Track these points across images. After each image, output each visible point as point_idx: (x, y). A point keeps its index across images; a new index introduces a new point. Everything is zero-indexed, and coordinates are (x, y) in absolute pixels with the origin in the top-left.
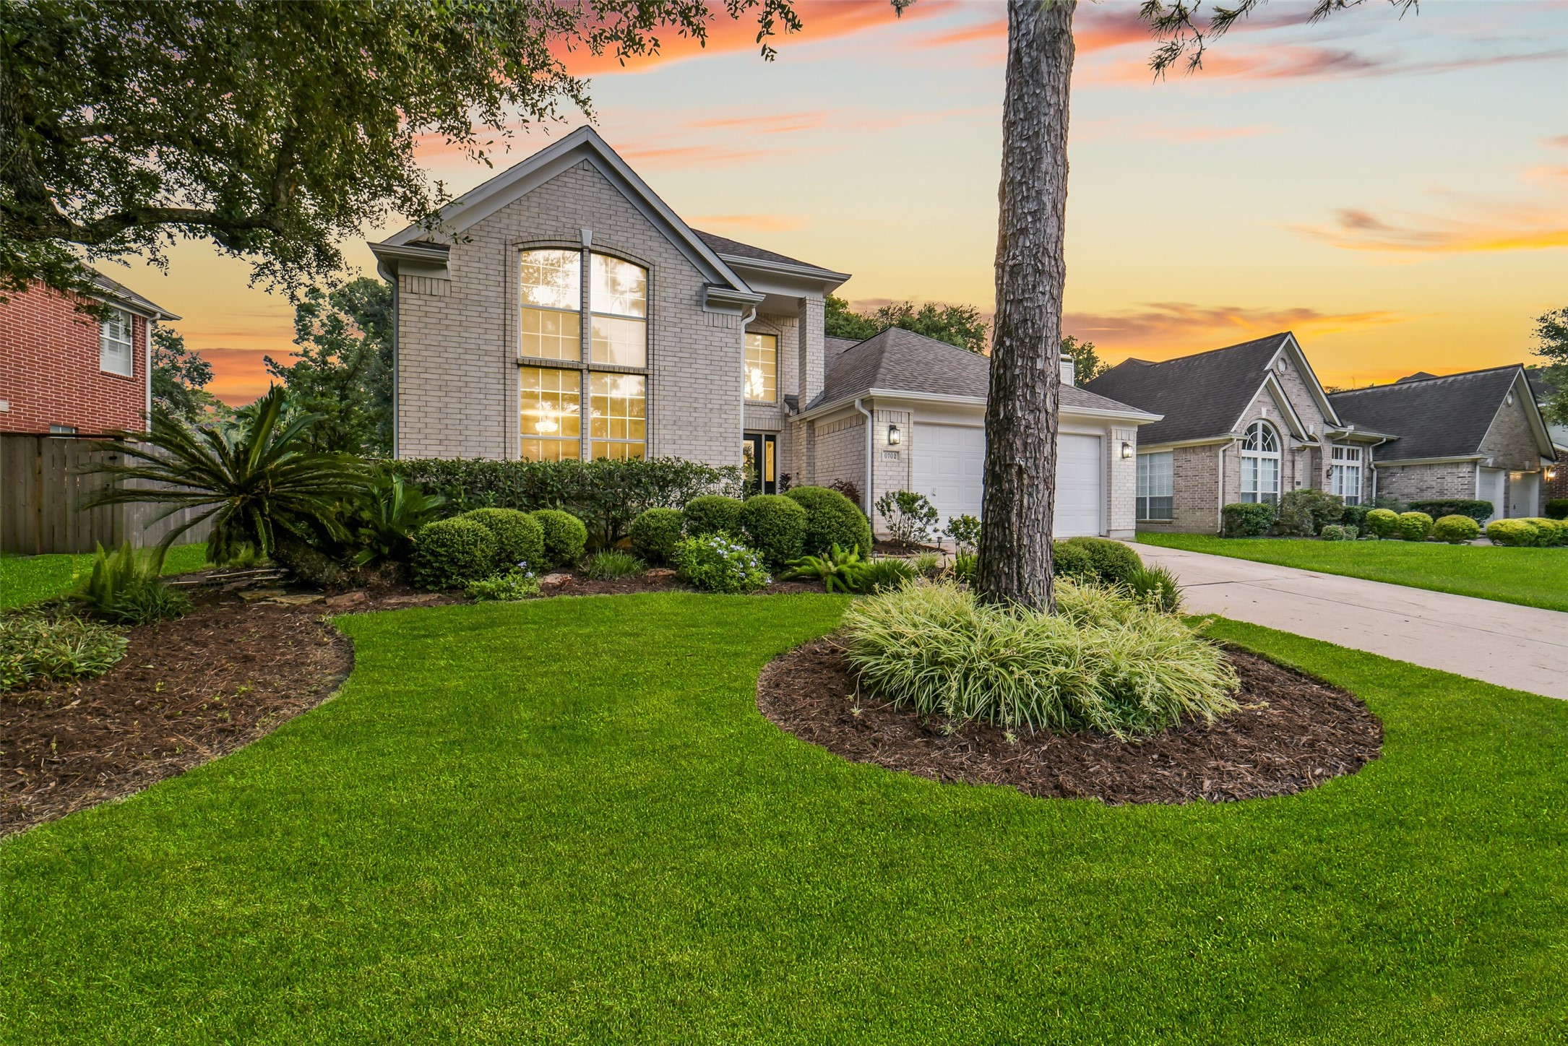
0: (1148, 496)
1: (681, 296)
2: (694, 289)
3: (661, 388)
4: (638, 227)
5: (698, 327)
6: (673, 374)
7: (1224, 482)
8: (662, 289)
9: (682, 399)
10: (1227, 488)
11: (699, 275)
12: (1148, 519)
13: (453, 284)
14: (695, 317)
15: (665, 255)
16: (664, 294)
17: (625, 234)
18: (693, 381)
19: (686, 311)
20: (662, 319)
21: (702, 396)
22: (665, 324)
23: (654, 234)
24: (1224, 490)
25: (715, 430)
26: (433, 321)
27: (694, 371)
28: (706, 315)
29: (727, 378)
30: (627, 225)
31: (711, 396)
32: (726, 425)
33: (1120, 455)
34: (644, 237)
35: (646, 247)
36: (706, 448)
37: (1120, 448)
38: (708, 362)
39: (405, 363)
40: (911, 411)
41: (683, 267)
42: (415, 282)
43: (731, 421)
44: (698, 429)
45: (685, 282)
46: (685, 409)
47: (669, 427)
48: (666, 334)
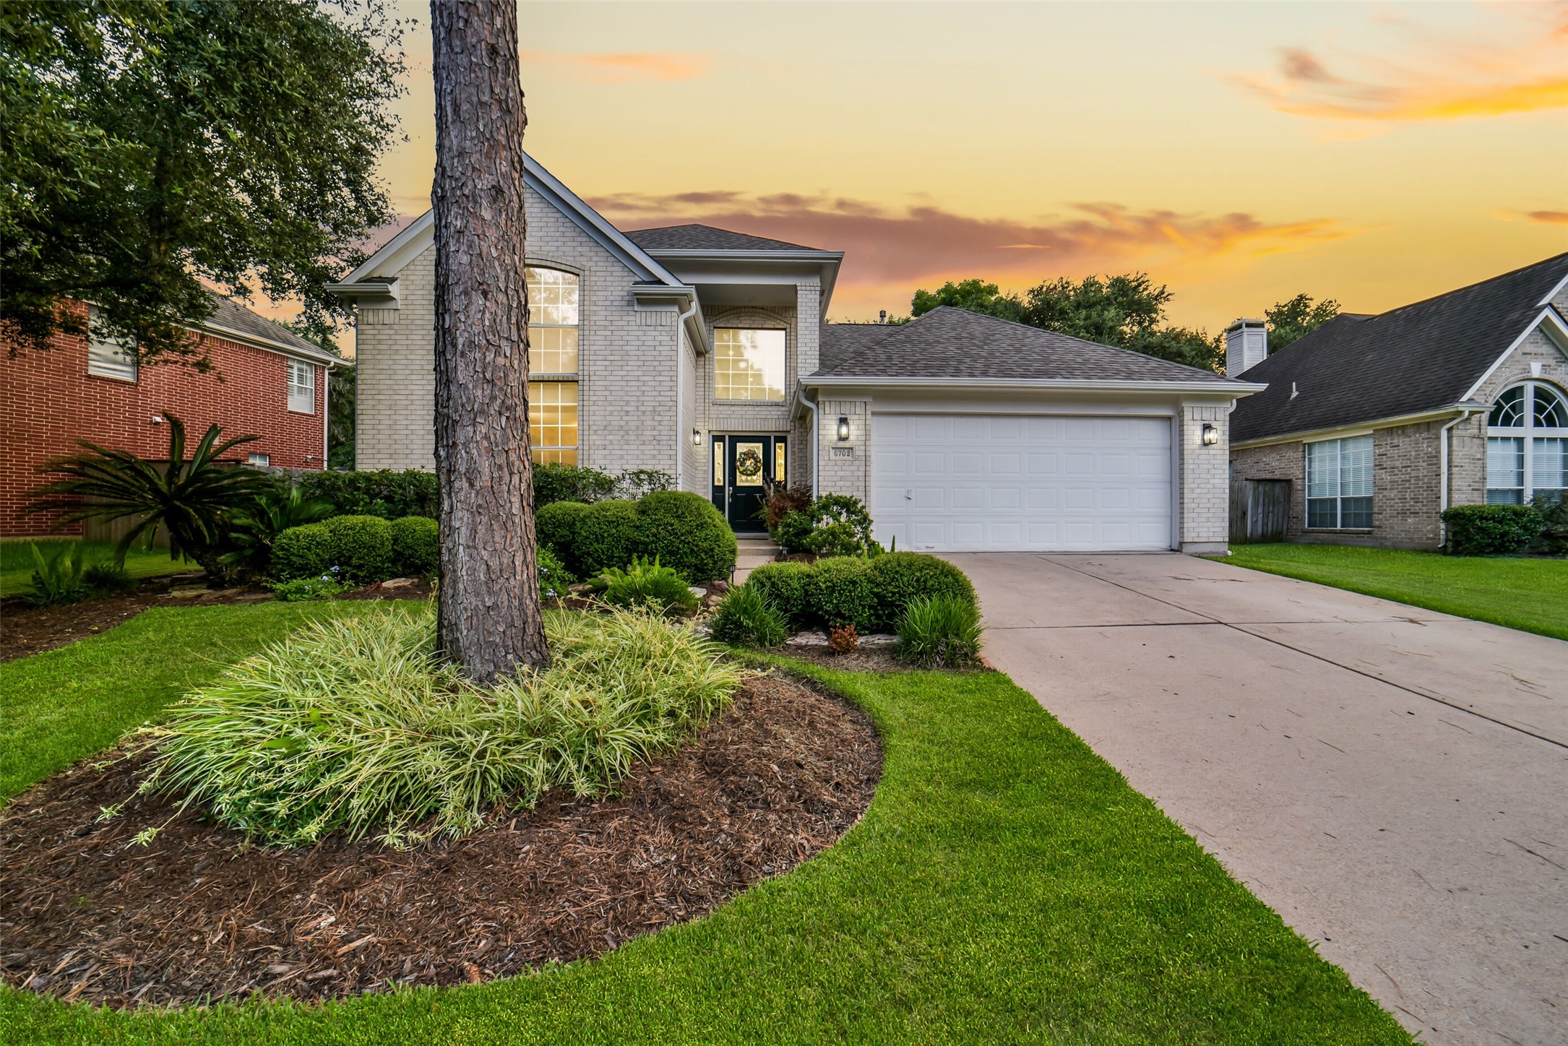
0: (1339, 497)
1: (612, 298)
2: (626, 289)
3: (591, 393)
4: (569, 234)
5: (630, 328)
6: (603, 378)
7: (1450, 474)
8: (592, 293)
9: (613, 403)
10: (1455, 484)
11: (631, 274)
12: (1339, 527)
13: (401, 312)
14: (626, 318)
15: (595, 259)
16: (594, 298)
17: (556, 244)
18: (625, 383)
19: (617, 313)
20: (592, 323)
21: (633, 399)
22: (595, 328)
23: (584, 239)
24: (1449, 486)
25: (649, 433)
26: (386, 347)
27: (625, 373)
28: (638, 314)
29: (661, 378)
30: (558, 234)
31: (644, 399)
32: (660, 428)
33: (1199, 442)
34: (575, 244)
35: (576, 254)
36: (638, 452)
37: (1199, 432)
38: (641, 363)
39: (363, 387)
40: (869, 400)
41: (614, 269)
42: (371, 314)
43: (665, 423)
44: (630, 433)
45: (616, 284)
46: (616, 413)
47: (599, 432)
48: (596, 338)
